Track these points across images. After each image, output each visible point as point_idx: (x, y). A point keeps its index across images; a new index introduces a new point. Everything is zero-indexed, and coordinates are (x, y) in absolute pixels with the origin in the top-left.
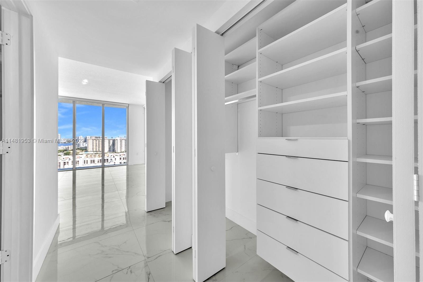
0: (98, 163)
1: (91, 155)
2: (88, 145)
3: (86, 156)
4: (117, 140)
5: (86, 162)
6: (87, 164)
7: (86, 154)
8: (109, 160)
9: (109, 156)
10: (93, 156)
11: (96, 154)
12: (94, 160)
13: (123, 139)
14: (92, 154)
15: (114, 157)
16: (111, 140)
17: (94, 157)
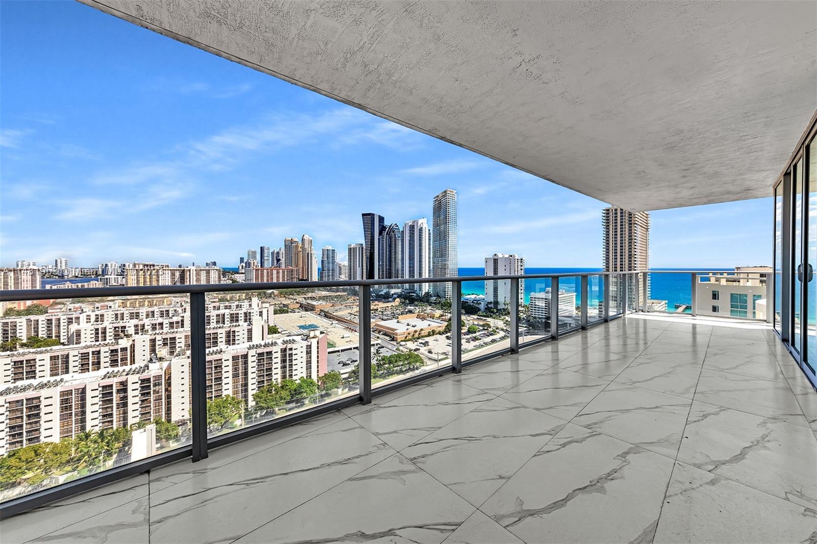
0: (146, 318)
1: (132, 301)
2: (127, 282)
3: (123, 303)
4: (190, 270)
5: (119, 316)
6: (121, 321)
7: (122, 300)
8: (170, 312)
9: (173, 303)
10: (137, 303)
11: (144, 298)
12: (139, 313)
13: (202, 270)
14: (136, 299)
15: (182, 306)
16: (177, 270)
17: (140, 306)
